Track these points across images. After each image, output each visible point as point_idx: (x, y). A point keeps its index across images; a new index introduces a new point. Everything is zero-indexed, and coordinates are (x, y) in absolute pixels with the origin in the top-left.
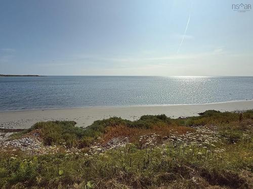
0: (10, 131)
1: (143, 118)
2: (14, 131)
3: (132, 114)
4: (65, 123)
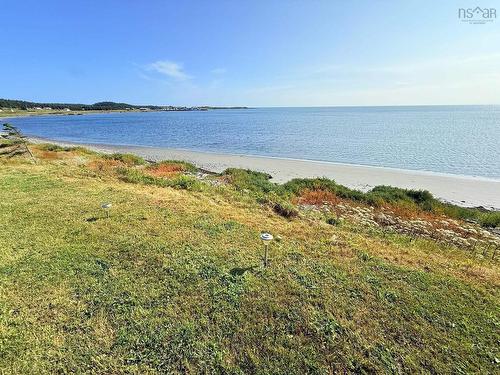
0: (207, 172)
1: (379, 189)
2: (211, 173)
3: (358, 180)
4: (256, 174)
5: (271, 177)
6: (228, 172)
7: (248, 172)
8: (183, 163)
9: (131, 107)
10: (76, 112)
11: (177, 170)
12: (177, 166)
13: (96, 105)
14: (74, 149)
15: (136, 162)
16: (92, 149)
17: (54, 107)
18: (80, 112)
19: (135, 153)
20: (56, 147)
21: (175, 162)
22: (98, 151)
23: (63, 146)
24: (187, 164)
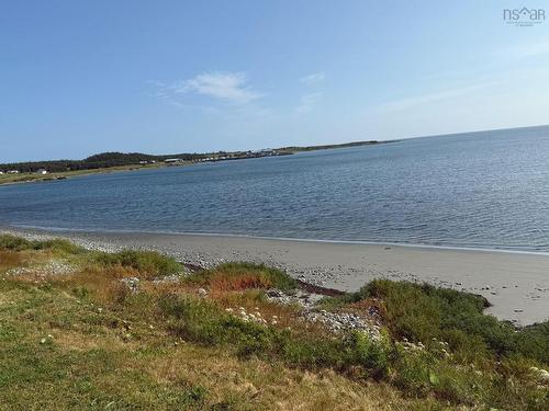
2: (324, 291)
5: (487, 305)
6: (374, 290)
7: (427, 289)
8: (261, 267)
9: (149, 158)
10: (55, 176)
11: (252, 284)
12: (249, 275)
13: (91, 159)
14: (49, 244)
15: (163, 267)
16: (80, 243)
17: (23, 168)
18: (62, 175)
19: (160, 248)
20: (20, 241)
21: (245, 266)
22: (88, 246)
23: (30, 238)
24: (272, 271)
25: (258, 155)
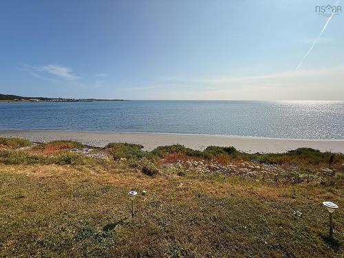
0: (92, 147)
1: (210, 148)
2: (95, 148)
3: (197, 143)
4: (131, 146)
5: (142, 147)
6: (109, 146)
7: (126, 144)
8: (70, 141)
9: (20, 98)
11: (64, 148)
12: (64, 144)
15: (22, 144)
19: (21, 137)
21: (63, 141)
24: (74, 143)
25: (77, 101)
